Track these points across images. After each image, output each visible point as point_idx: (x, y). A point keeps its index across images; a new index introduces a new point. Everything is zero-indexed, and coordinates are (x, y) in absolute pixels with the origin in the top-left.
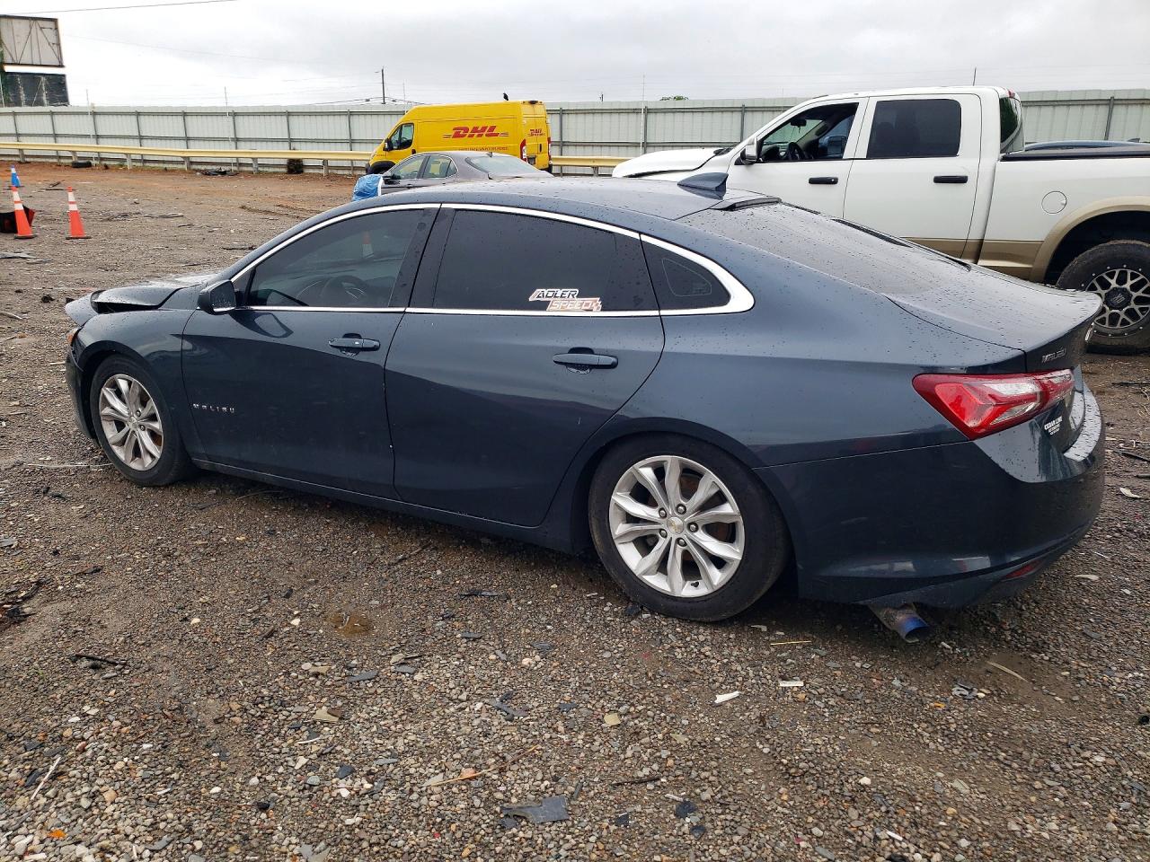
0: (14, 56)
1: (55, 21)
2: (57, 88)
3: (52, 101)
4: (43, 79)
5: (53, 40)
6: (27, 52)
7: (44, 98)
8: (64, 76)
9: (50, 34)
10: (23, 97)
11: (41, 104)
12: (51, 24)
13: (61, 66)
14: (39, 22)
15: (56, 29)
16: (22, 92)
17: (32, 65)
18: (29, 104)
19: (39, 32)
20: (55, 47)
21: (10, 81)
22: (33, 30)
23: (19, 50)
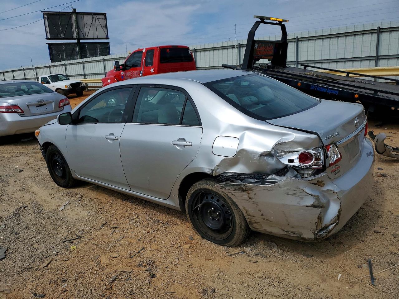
0: (85, 36)
1: (105, 14)
2: (105, 49)
3: (102, 54)
4: (98, 45)
5: (104, 24)
6: (91, 32)
8: (109, 43)
9: (102, 22)
11: (97, 56)
12: (102, 17)
13: (108, 38)
14: (98, 17)
15: (106, 19)
16: (88, 53)
17: (94, 39)
18: (91, 56)
19: (97, 21)
20: (105, 29)
21: (82, 47)
22: (94, 19)
23: (87, 31)
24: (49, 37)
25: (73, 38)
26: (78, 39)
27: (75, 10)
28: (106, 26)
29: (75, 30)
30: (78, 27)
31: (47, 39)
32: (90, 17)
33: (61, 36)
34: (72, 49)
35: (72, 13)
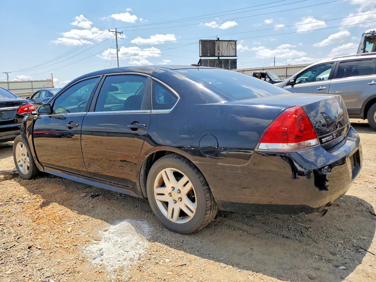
0: (222, 54)
1: (235, 41)
2: (233, 64)
3: (231, 68)
4: (230, 61)
5: (235, 48)
6: (226, 52)
7: (229, 67)
8: (236, 59)
9: (234, 46)
11: (229, 69)
12: (234, 43)
14: (231, 42)
15: (236, 44)
16: (223, 66)
17: (227, 56)
18: (225, 68)
20: (235, 51)
21: (220, 62)
22: (229, 45)
23: (224, 51)
24: (201, 55)
25: (215, 56)
26: (219, 57)
27: (219, 39)
29: (217, 51)
30: (219, 49)
31: (200, 57)
32: (227, 42)
33: (208, 55)
34: (213, 63)
35: (216, 41)
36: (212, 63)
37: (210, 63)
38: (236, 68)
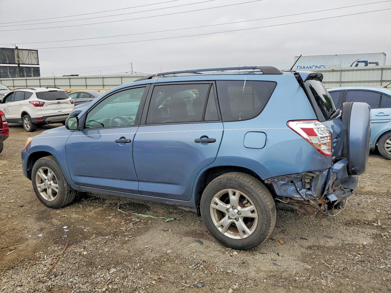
0: (23, 62)
1: (37, 51)
2: (37, 72)
3: (35, 76)
4: (32, 69)
6: (27, 60)
7: (32, 74)
8: (39, 67)
9: (35, 55)
10: (25, 74)
11: (32, 76)
12: (36, 52)
13: (38, 65)
14: (32, 51)
15: (37, 53)
16: (25, 73)
17: (29, 64)
18: (27, 76)
19: (31, 54)
20: (37, 59)
21: (21, 69)
22: (29, 54)
23: (25, 59)
25: (14, 63)
26: (19, 64)
27: (17, 47)
28: (38, 58)
29: (16, 59)
30: (18, 57)
32: (27, 51)
33: (6, 62)
34: (14, 70)
35: (15, 49)
36: (12, 70)
37: (10, 69)
38: (39, 75)
